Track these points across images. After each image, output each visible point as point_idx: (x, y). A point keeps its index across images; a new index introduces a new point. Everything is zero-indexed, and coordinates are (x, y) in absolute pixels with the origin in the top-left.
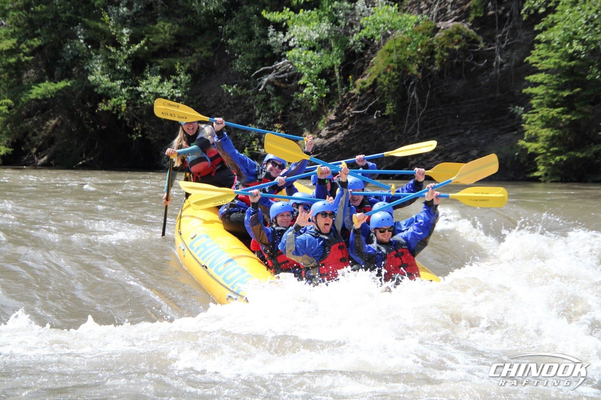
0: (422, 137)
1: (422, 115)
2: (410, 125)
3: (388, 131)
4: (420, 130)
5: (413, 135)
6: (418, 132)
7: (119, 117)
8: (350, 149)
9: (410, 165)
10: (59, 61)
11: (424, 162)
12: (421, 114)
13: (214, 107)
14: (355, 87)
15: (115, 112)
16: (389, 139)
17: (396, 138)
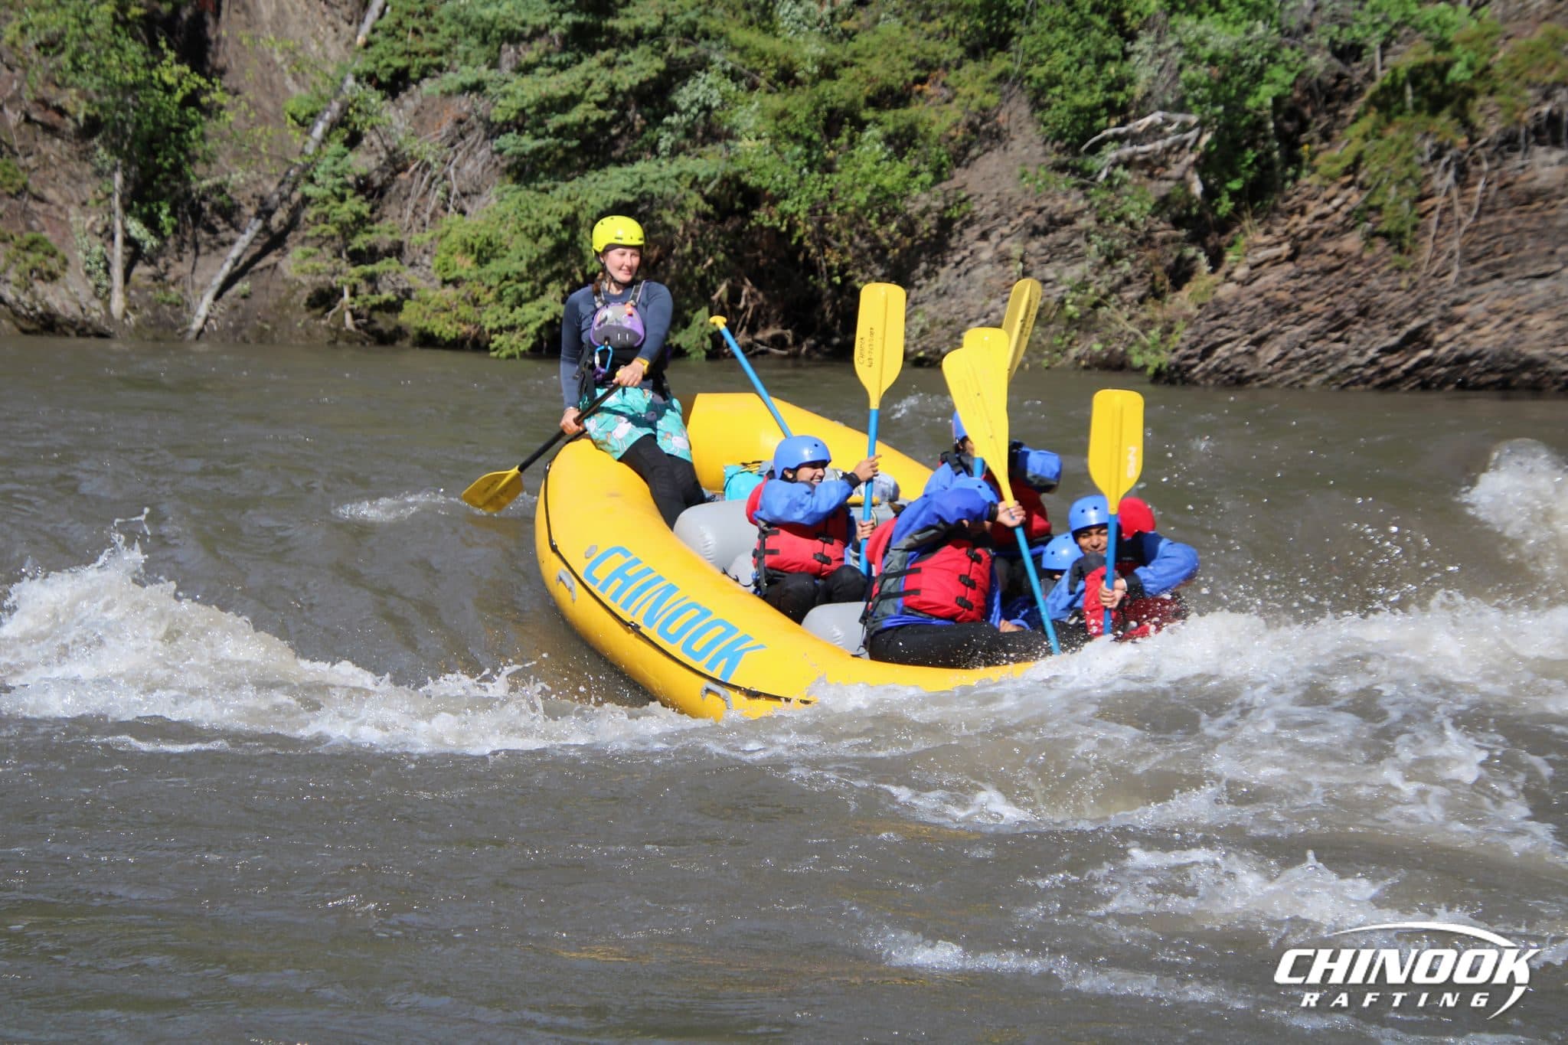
0: (1465, 280)
1: (1467, 231)
2: (1438, 252)
3: (1387, 268)
4: (1461, 265)
5: (1444, 275)
6: (1456, 269)
7: (794, 242)
8: (1298, 309)
9: (1435, 344)
10: (667, 119)
11: (1468, 337)
12: (1462, 229)
13: (996, 216)
14: (1314, 170)
15: (784, 229)
16: (1388, 286)
17: (1404, 284)
